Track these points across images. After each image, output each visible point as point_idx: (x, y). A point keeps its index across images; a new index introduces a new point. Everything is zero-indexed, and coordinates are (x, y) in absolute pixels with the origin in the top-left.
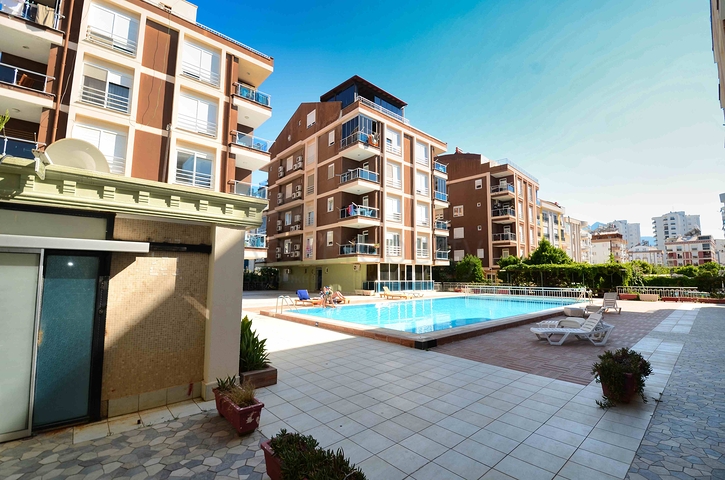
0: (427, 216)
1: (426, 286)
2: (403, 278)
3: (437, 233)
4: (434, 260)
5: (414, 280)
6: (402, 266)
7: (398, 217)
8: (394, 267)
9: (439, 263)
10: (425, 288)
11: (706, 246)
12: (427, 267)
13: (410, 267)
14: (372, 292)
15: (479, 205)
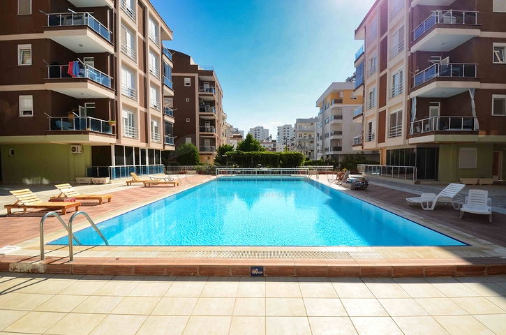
0: (157, 100)
1: (158, 170)
2: (137, 163)
3: (167, 118)
4: (164, 145)
5: (147, 165)
6: (137, 149)
7: (132, 92)
8: (129, 149)
9: (168, 148)
10: (157, 173)
11: (275, 145)
12: (157, 151)
13: (143, 151)
14: (107, 179)
15: (187, 100)
